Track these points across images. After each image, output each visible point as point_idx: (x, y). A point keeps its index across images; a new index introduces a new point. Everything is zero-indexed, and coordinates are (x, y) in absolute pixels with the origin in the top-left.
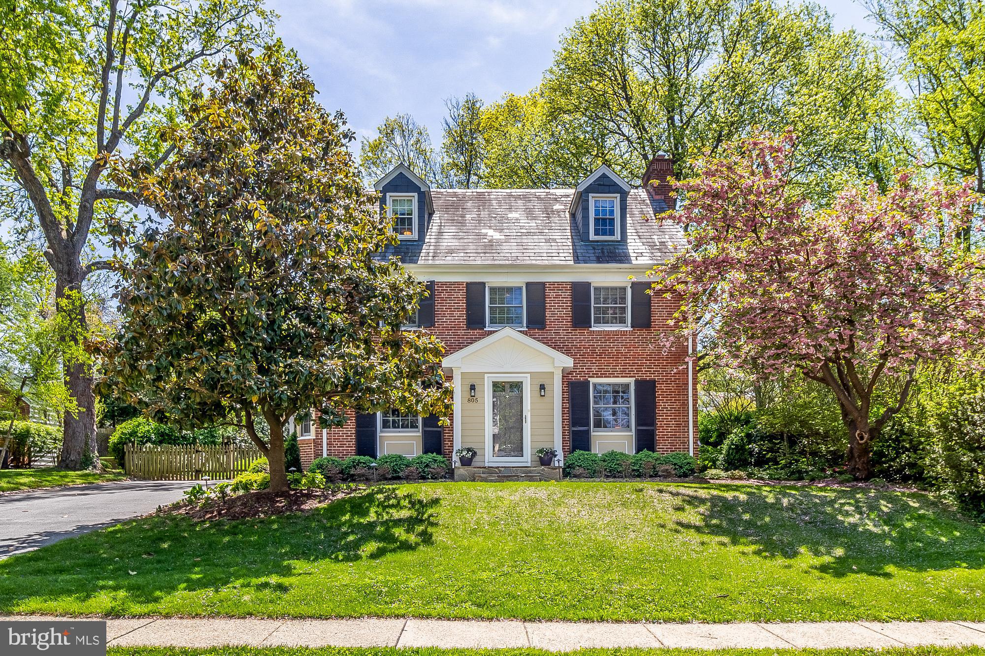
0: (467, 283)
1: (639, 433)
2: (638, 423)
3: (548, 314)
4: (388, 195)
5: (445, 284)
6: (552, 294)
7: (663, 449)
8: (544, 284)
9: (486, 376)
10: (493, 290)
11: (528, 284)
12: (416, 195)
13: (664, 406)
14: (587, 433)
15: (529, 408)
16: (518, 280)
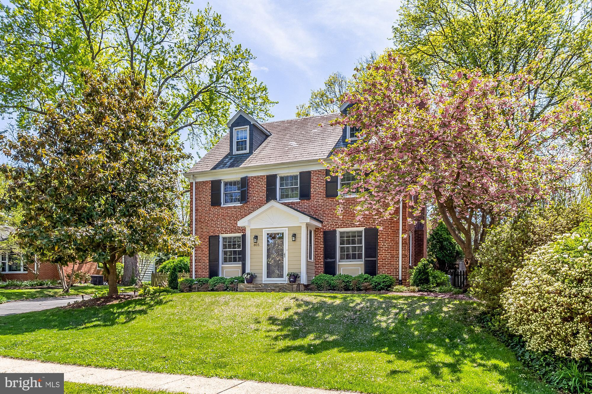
0: (267, 176)
1: (367, 263)
2: (366, 257)
3: (312, 190)
4: (234, 128)
5: (255, 177)
6: (315, 178)
7: (382, 273)
8: (309, 172)
9: (264, 230)
10: (282, 178)
11: (301, 173)
12: (248, 126)
13: (383, 245)
14: (334, 263)
15: (287, 248)
16: (295, 171)
